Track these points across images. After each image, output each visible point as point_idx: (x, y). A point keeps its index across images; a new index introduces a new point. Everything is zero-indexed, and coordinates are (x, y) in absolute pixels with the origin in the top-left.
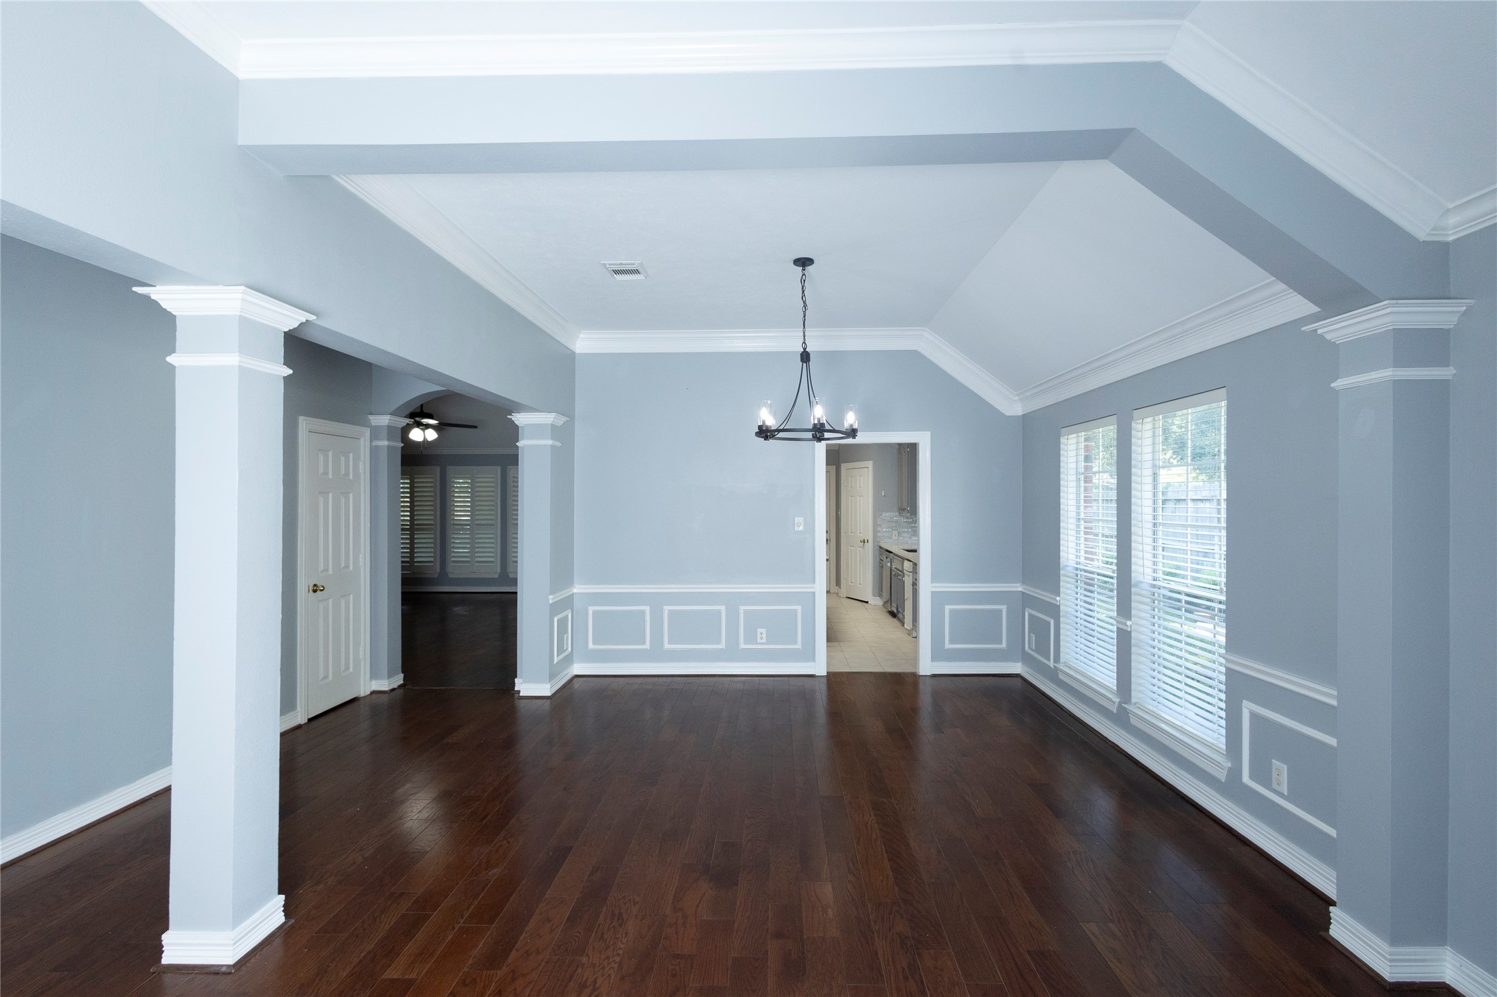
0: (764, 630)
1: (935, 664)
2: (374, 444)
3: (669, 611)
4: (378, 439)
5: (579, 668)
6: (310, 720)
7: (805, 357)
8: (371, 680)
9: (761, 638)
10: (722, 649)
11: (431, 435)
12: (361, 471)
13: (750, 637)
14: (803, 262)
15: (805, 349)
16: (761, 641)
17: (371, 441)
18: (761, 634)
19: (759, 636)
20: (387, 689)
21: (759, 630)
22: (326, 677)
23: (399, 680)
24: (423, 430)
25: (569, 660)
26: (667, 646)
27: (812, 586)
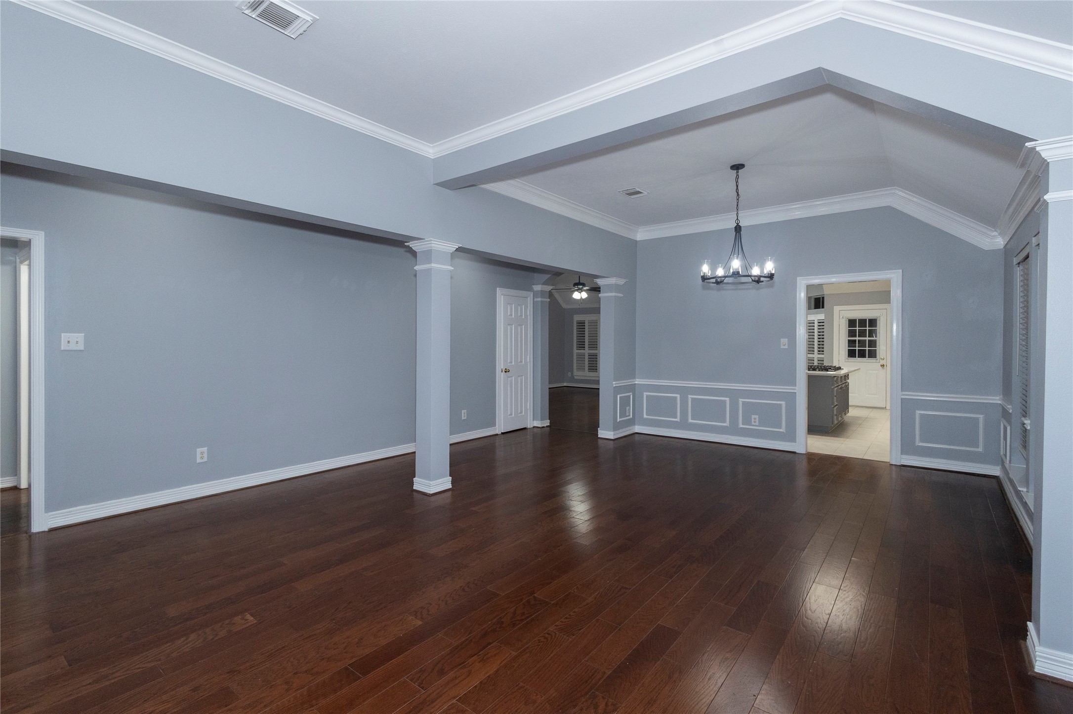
0: (757, 417)
1: (904, 456)
2: (535, 300)
3: (692, 398)
4: (537, 298)
5: (638, 429)
6: (503, 433)
7: (738, 229)
8: (533, 420)
9: (755, 422)
10: (727, 426)
11: (584, 295)
12: (528, 314)
13: (747, 420)
14: (737, 167)
15: (738, 224)
16: (755, 424)
17: (533, 299)
18: (755, 419)
19: (753, 420)
20: (540, 426)
21: (753, 416)
22: (511, 414)
23: (547, 423)
24: (580, 292)
25: (631, 422)
26: (690, 421)
27: (794, 388)
